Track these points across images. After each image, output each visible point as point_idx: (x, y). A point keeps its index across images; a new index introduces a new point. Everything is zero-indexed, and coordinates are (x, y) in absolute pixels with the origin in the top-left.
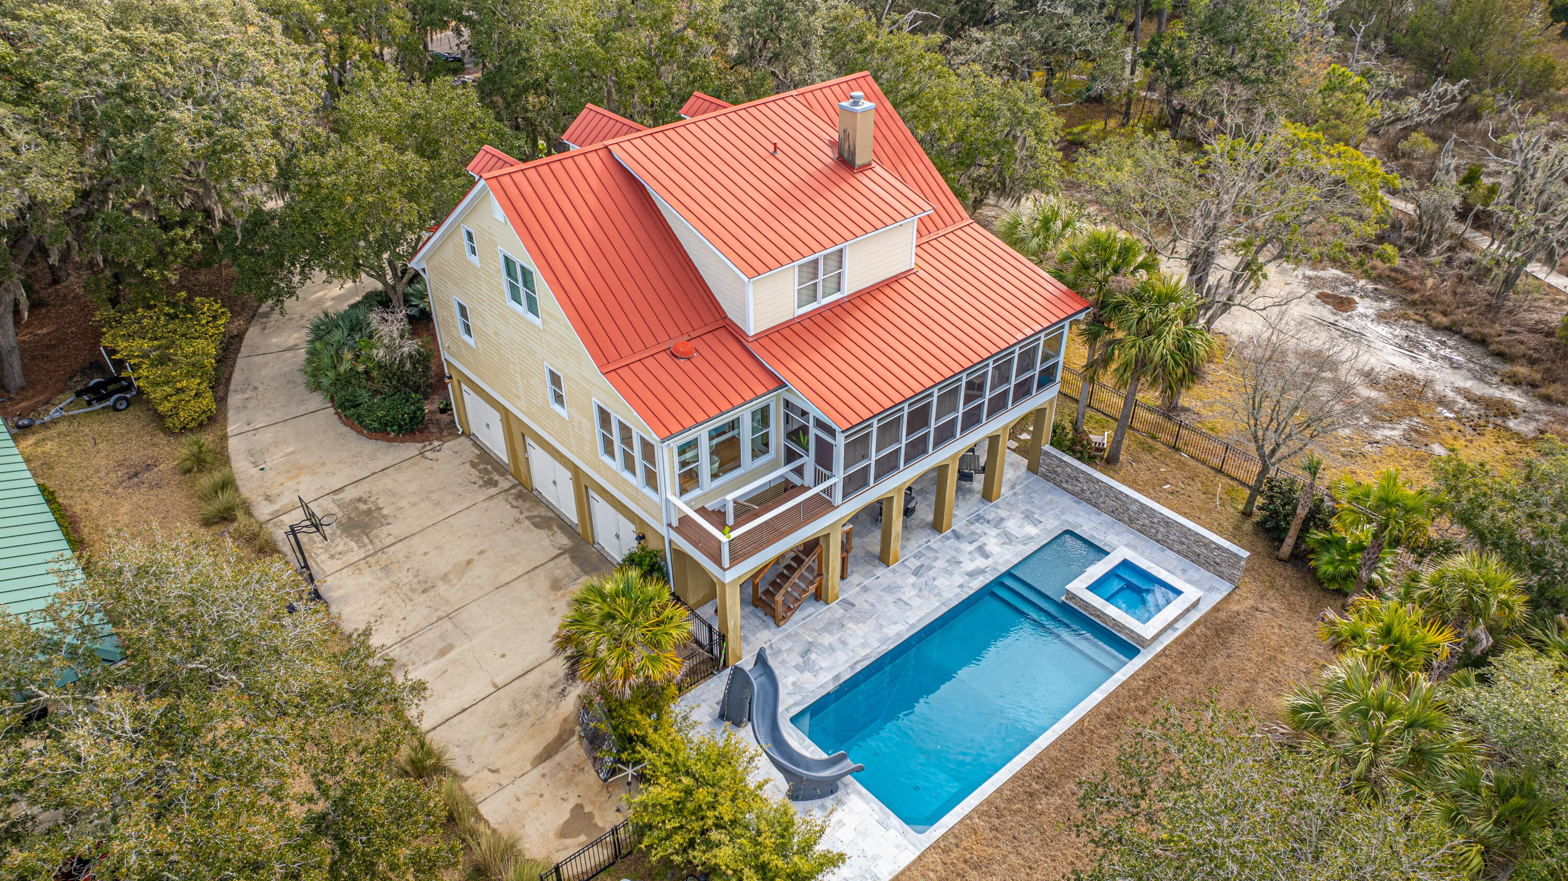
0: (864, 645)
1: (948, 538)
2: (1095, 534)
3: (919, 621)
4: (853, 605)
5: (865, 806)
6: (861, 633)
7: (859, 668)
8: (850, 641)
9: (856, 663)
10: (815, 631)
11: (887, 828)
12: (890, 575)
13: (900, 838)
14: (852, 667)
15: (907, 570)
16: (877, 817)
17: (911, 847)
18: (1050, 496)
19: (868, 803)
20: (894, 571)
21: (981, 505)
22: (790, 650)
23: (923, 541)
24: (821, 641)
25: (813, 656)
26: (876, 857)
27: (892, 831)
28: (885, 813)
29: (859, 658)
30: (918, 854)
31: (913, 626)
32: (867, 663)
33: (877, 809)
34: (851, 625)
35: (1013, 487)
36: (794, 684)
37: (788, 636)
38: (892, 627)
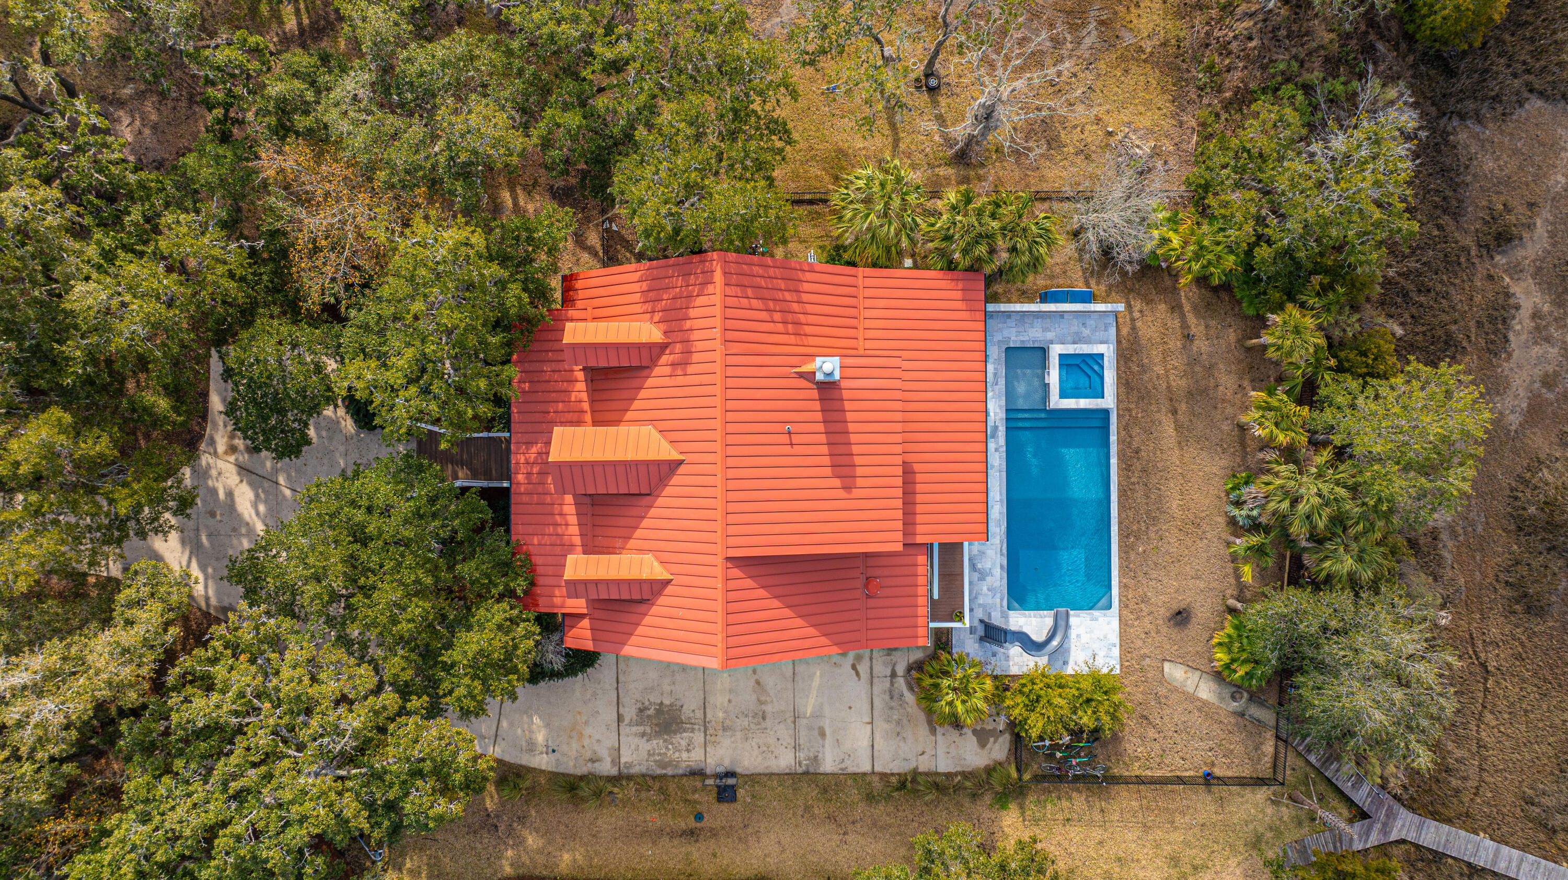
2: (1022, 338)
11: (1097, 619)
13: (1106, 619)
17: (1113, 618)
19: (1080, 616)
26: (1105, 636)
27: (1100, 619)
30: (1118, 618)
33: (1086, 615)
36: (989, 589)
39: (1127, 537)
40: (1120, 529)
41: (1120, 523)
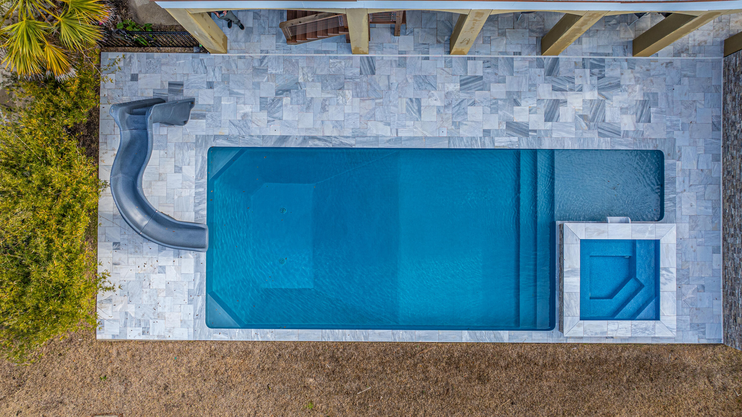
0: (338, 124)
1: (540, 65)
2: (679, 180)
3: (410, 139)
4: (373, 73)
5: (192, 272)
6: (348, 109)
7: (311, 144)
8: (332, 110)
9: (313, 138)
10: (314, 73)
11: (190, 302)
12: (441, 64)
13: (191, 317)
14: (305, 139)
15: (460, 71)
16: (191, 287)
17: (191, 330)
18: (699, 96)
19: (196, 271)
20: (449, 63)
21: (620, 50)
22: (275, 76)
23: (512, 49)
24: (308, 89)
25: (286, 100)
26: (160, 316)
27: (191, 307)
28: (200, 289)
29: (320, 135)
30: (192, 339)
31: (399, 139)
32: (321, 144)
33: (198, 282)
34: (349, 93)
35: (678, 53)
36: (245, 115)
37: (285, 60)
38: (381, 125)
39: (334, 358)
40: (346, 345)
41: (357, 346)
